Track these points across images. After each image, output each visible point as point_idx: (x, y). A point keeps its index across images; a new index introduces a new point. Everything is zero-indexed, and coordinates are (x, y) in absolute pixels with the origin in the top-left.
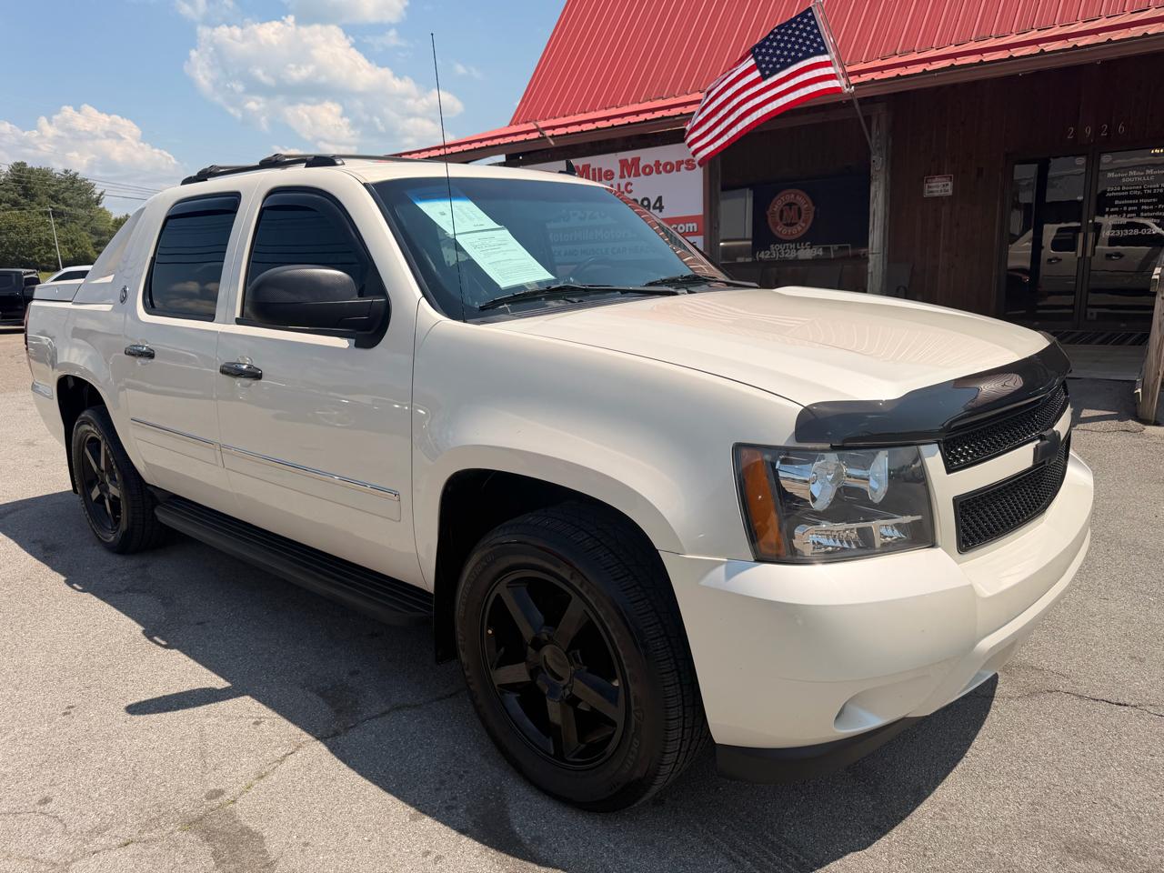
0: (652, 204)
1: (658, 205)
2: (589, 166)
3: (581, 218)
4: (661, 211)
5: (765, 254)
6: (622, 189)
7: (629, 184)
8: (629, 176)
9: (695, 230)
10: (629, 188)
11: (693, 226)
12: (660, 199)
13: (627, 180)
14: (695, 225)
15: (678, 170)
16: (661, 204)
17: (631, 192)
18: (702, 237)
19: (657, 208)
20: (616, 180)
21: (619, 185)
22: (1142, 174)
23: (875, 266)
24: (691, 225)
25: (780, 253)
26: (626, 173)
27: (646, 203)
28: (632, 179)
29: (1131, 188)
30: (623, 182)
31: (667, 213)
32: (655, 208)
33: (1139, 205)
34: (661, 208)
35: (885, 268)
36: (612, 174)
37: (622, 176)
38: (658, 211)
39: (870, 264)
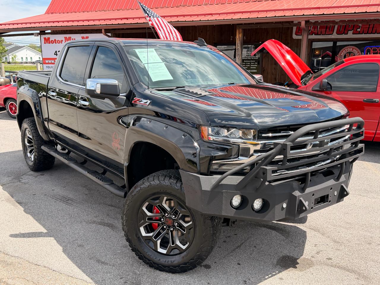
2: (71, 37)
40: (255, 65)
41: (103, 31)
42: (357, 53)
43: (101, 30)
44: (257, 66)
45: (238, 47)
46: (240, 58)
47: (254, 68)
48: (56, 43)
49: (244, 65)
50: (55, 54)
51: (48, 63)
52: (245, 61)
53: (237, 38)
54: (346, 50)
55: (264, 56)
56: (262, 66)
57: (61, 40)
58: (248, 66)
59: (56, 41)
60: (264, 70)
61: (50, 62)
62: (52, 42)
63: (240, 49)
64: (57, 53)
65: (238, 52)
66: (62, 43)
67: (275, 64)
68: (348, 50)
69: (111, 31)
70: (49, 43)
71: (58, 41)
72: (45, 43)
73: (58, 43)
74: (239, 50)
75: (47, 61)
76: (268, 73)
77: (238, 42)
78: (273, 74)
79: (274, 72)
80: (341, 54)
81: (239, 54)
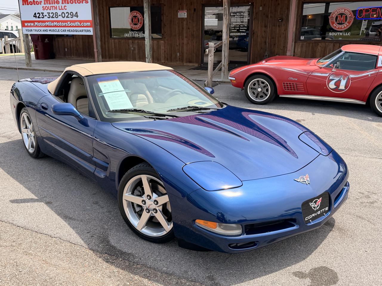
0: (74, 15)
1: (76, 15)
3: (48, 17)
4: (77, 17)
5: (128, 35)
6: (63, 8)
7: (65, 6)
8: (65, 4)
9: (90, 25)
10: (65, 8)
11: (89, 24)
12: (77, 13)
13: (64, 5)
14: (89, 23)
15: (82, 3)
16: (77, 15)
17: (66, 9)
18: (92, 28)
19: (76, 16)
20: (60, 4)
21: (62, 6)
23: (147, 42)
24: (88, 23)
25: (133, 35)
26: (64, 2)
27: (72, 14)
28: (66, 5)
30: (63, 5)
31: (79, 19)
32: (75, 16)
34: (77, 16)
35: (151, 43)
36: (59, 2)
37: (62, 3)
38: (76, 17)
39: (146, 42)
40: (245, 28)
42: (349, 14)
44: (246, 28)
45: (225, 6)
46: (228, 18)
47: (243, 30)
48: (34, 4)
49: (233, 28)
50: (34, 16)
51: (28, 26)
52: (234, 24)
54: (338, 11)
55: (254, 18)
56: (252, 29)
57: (40, 1)
58: (237, 28)
59: (35, 3)
60: (254, 33)
61: (29, 24)
62: (31, 3)
63: (227, 8)
64: (36, 15)
65: (226, 12)
66: (41, 4)
67: (265, 27)
68: (340, 11)
70: (28, 4)
71: (37, 2)
72: (23, 4)
73: (37, 4)
74: (226, 10)
75: (26, 24)
76: (257, 36)
78: (263, 38)
79: (264, 35)
80: (333, 16)
81: (226, 14)
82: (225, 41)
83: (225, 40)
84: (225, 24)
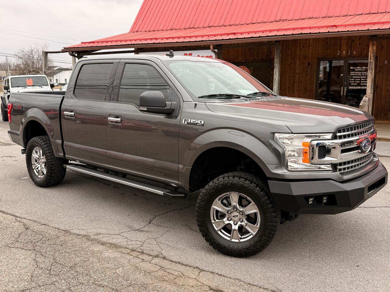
22: (361, 68)
29: (358, 73)
33: (361, 78)
41: (211, 47)
43: (210, 45)
45: (371, 61)
46: (373, 72)
53: (370, 51)
63: (373, 62)
65: (371, 66)
69: (218, 47)
74: (372, 64)
77: (371, 55)
81: (372, 68)
82: (369, 96)
83: (369, 94)
84: (370, 78)
